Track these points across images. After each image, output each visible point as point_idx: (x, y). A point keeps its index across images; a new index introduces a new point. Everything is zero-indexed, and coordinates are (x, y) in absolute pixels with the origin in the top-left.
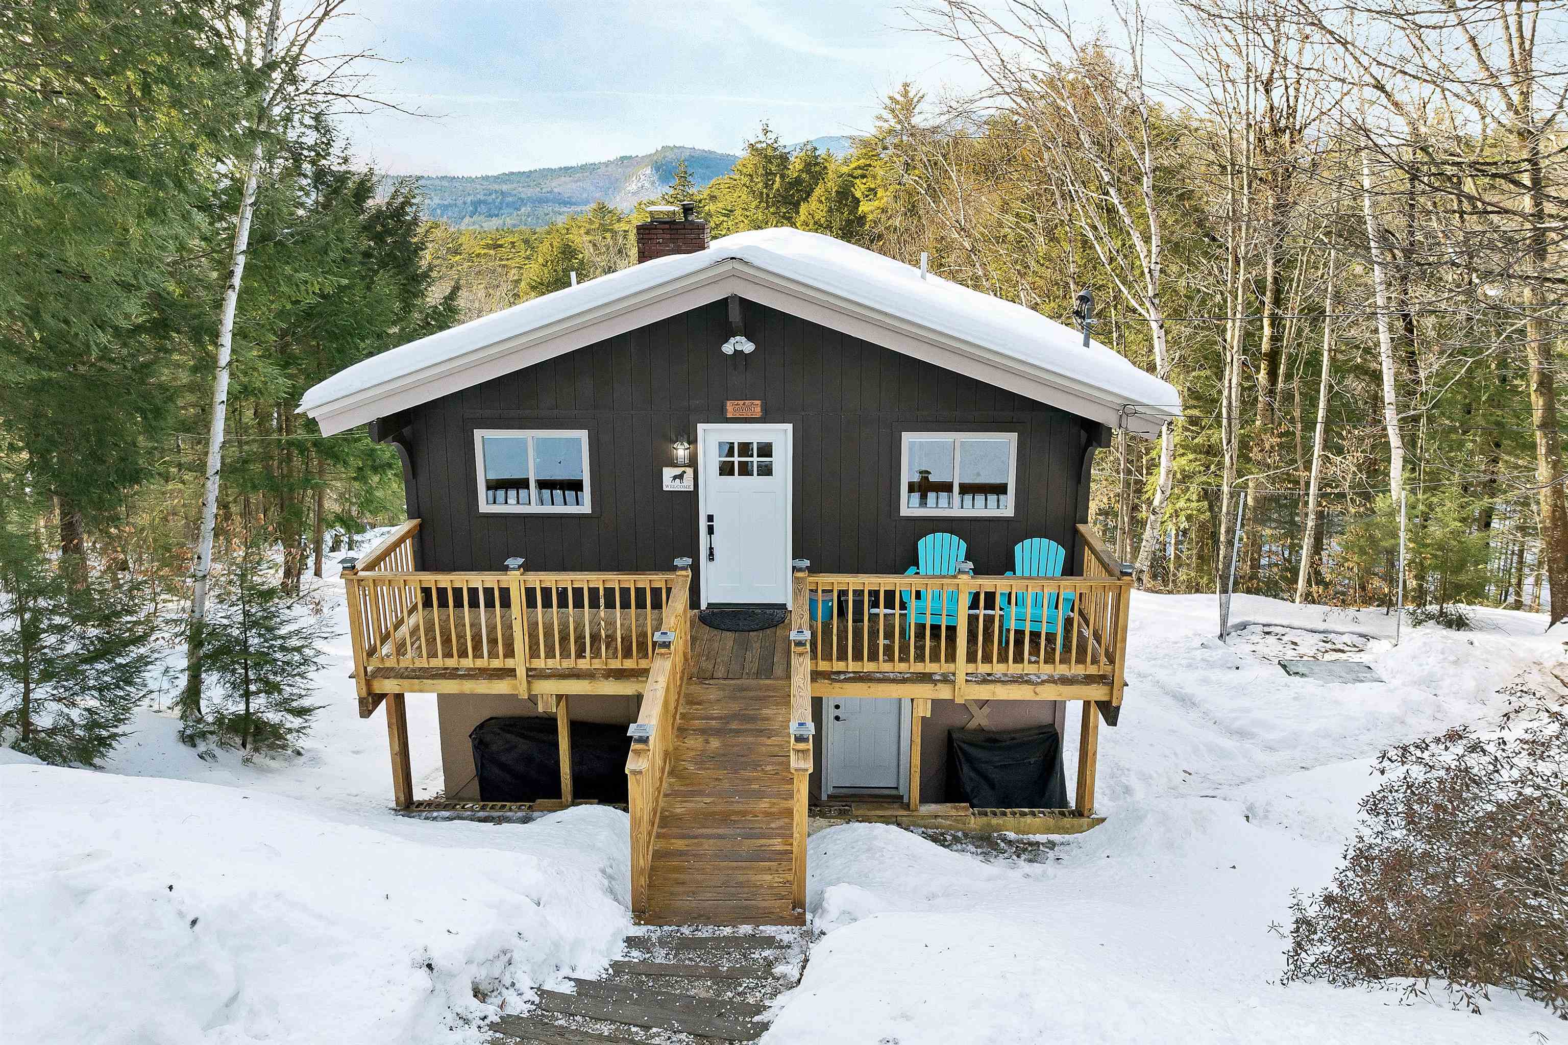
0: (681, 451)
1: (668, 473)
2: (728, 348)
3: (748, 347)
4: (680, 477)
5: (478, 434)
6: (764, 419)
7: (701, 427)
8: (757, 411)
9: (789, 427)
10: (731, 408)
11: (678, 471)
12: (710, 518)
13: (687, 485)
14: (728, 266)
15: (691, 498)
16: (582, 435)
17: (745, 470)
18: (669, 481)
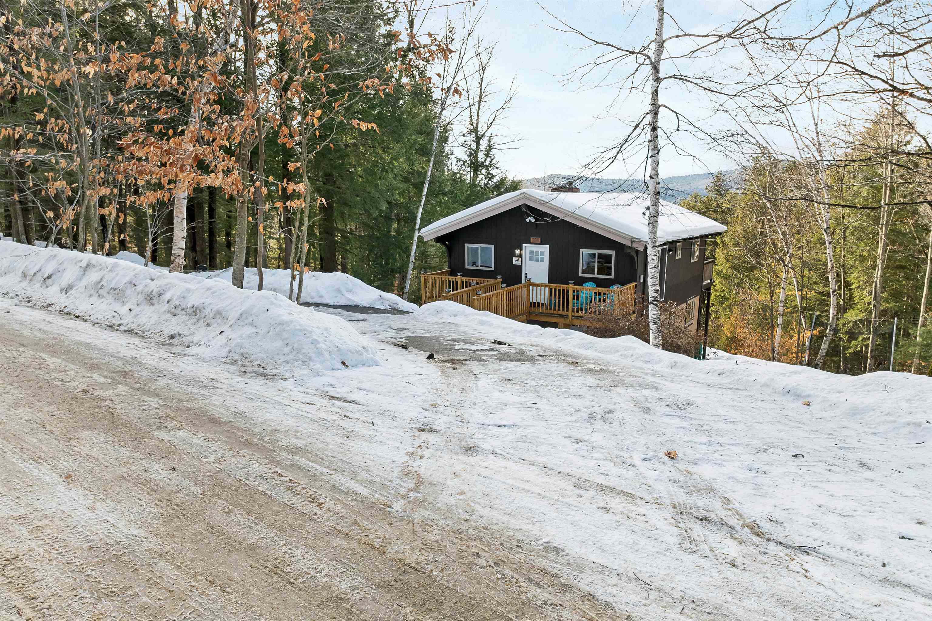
0: (517, 252)
1: (515, 259)
2: (528, 220)
3: (533, 220)
4: (517, 260)
5: (466, 245)
6: (541, 243)
7: (524, 245)
8: (539, 241)
9: (548, 246)
10: (532, 240)
11: (517, 258)
12: (526, 274)
13: (519, 263)
14: (523, 195)
15: (521, 266)
16: (492, 246)
17: (537, 260)
18: (515, 261)
